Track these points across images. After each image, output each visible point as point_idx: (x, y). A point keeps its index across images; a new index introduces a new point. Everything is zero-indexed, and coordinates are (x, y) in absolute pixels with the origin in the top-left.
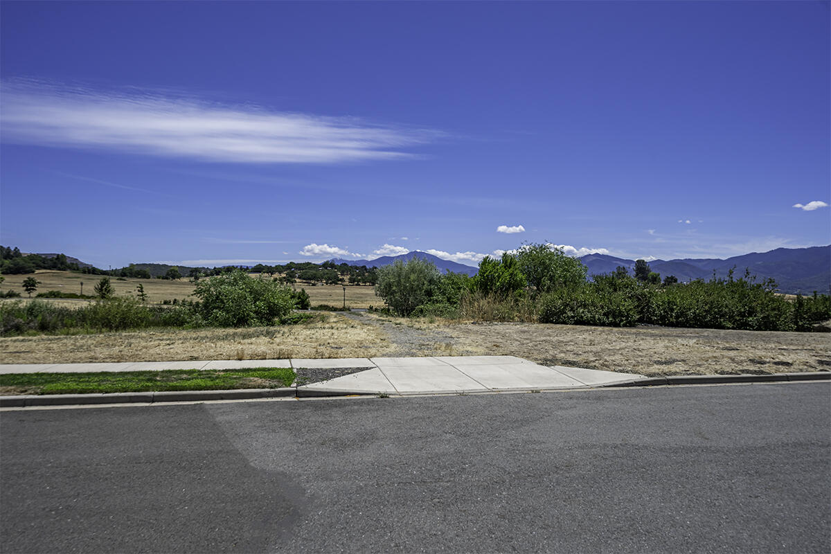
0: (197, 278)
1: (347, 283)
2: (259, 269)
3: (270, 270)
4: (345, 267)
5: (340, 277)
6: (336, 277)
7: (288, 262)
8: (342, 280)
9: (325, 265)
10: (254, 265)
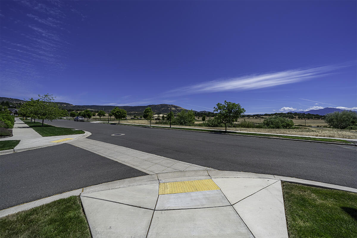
0: (249, 117)
1: (297, 118)
2: (266, 115)
3: (269, 115)
4: (296, 114)
5: (294, 117)
6: (293, 117)
7: (275, 113)
8: (295, 118)
9: (288, 113)
10: (264, 114)
